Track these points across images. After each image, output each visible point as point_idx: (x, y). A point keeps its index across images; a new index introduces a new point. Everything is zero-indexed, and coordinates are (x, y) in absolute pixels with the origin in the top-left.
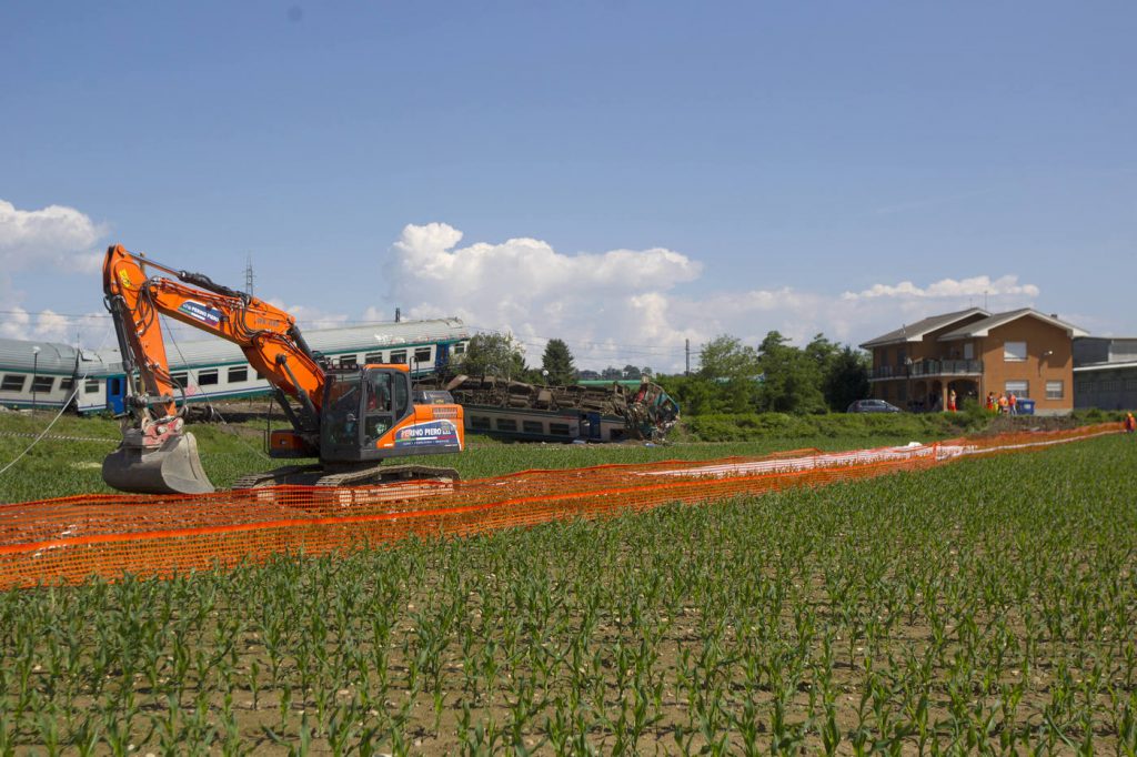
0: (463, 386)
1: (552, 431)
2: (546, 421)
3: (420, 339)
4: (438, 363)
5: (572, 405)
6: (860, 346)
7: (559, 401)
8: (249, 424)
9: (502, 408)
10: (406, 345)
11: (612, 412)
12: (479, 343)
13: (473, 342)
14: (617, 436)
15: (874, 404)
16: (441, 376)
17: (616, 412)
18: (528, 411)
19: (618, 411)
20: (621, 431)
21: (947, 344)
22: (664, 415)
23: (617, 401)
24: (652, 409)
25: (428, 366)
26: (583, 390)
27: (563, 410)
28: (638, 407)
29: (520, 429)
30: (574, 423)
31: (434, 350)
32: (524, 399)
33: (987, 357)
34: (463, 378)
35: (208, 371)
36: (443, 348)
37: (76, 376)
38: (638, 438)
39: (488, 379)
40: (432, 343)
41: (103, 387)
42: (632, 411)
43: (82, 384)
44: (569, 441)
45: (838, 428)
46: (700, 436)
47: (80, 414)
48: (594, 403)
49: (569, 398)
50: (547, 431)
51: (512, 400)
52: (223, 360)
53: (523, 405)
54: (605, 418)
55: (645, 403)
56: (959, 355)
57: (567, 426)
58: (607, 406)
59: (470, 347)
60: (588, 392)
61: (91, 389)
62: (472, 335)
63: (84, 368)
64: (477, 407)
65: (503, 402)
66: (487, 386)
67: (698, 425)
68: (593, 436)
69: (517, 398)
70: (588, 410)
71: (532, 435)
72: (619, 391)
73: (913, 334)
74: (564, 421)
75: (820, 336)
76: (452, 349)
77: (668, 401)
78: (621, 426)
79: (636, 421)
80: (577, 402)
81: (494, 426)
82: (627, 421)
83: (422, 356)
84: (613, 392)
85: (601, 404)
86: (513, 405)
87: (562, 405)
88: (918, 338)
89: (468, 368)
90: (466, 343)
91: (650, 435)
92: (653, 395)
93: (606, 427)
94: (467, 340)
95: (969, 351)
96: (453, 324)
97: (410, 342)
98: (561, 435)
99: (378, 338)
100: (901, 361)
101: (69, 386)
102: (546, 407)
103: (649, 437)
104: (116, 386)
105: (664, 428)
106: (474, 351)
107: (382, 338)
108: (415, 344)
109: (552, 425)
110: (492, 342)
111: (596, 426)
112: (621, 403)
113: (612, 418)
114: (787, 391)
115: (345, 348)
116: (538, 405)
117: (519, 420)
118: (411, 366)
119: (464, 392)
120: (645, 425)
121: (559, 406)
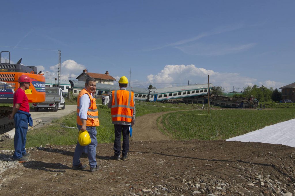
0: (214, 97)
1: (232, 106)
2: (231, 104)
3: (205, 87)
5: (237, 101)
6: (280, 88)
10: (203, 89)
11: (246, 102)
12: (215, 88)
13: (214, 87)
14: (246, 107)
15: (287, 100)
19: (248, 102)
24: (253, 102)
27: (236, 102)
29: (226, 105)
31: (208, 89)
32: (227, 99)
34: (213, 95)
35: (170, 94)
37: (149, 94)
38: (251, 107)
41: (153, 96)
42: (250, 102)
43: (150, 96)
44: (237, 108)
47: (150, 102)
48: (242, 100)
49: (236, 99)
50: (231, 106)
52: (173, 91)
53: (226, 101)
54: (245, 103)
55: (252, 100)
57: (236, 105)
60: (239, 98)
61: (152, 97)
62: (214, 86)
63: (151, 93)
65: (222, 100)
66: (219, 97)
68: (241, 107)
69: (225, 99)
70: (241, 102)
71: (228, 107)
72: (246, 98)
74: (234, 104)
75: (263, 85)
76: (211, 89)
77: (256, 100)
78: (248, 105)
81: (220, 105)
82: (249, 104)
83: (206, 91)
89: (213, 93)
90: (213, 88)
93: (244, 105)
98: (234, 106)
99: (198, 87)
100: (291, 91)
101: (148, 96)
102: (231, 101)
103: (253, 107)
104: (156, 96)
105: (256, 105)
106: (214, 90)
107: (199, 87)
108: (205, 88)
109: (232, 105)
110: (218, 88)
111: (242, 105)
112: (247, 100)
113: (246, 103)
114: (259, 97)
115: (193, 89)
116: (229, 101)
117: (225, 103)
118: (204, 93)
119: (215, 98)
120: (252, 105)
121: (234, 101)
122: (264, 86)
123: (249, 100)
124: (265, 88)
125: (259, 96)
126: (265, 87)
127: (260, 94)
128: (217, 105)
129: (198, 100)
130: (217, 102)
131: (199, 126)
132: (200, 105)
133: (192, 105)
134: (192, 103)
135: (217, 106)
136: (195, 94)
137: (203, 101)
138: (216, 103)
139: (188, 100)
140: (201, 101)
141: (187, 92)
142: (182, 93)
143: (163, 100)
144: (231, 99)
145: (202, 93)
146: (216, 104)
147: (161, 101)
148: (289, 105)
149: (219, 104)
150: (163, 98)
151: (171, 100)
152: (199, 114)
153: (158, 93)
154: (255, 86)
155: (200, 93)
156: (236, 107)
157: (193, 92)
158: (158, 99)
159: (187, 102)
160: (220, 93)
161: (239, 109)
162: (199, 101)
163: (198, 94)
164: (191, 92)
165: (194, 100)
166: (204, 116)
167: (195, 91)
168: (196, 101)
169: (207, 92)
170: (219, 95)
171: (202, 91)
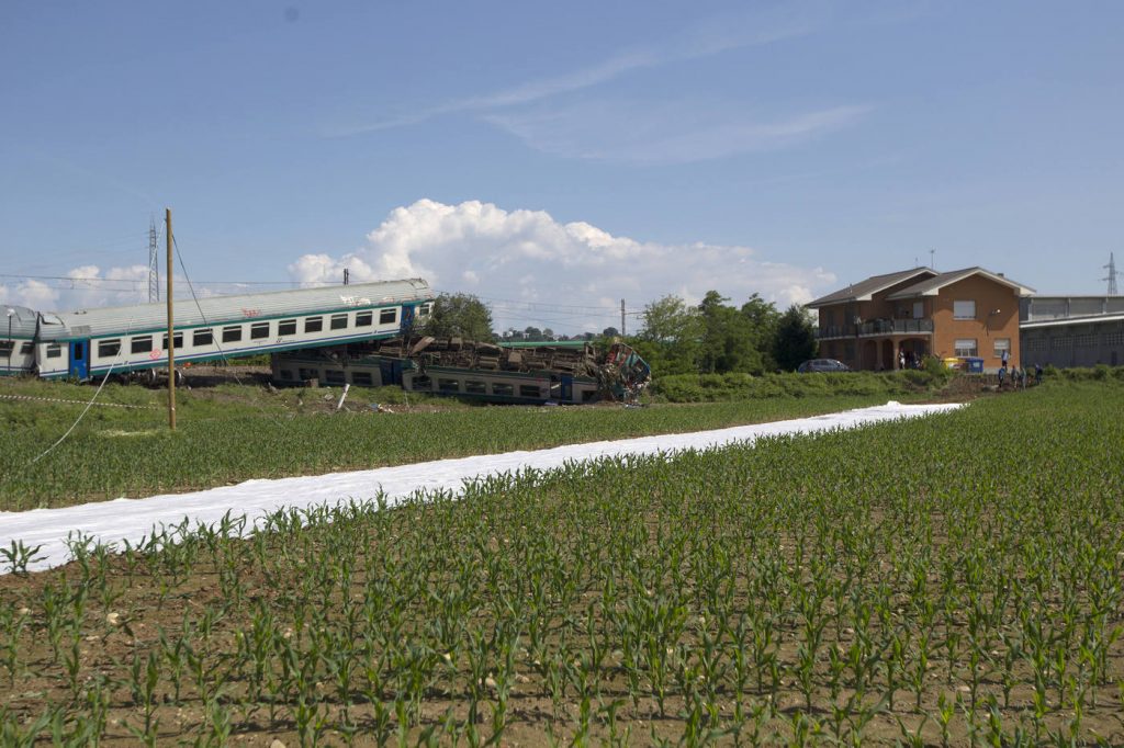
0: (430, 348)
1: (523, 393)
2: (515, 383)
3: (385, 299)
4: (403, 324)
5: (542, 367)
7: (530, 363)
8: (219, 388)
9: (471, 370)
10: (372, 307)
11: (584, 373)
12: (443, 305)
13: (438, 301)
14: (588, 397)
15: (826, 363)
16: (407, 338)
17: (588, 373)
18: (498, 373)
19: (591, 373)
20: (592, 393)
21: (895, 303)
22: (636, 377)
23: (588, 362)
24: (623, 370)
26: (552, 351)
27: (534, 371)
28: (610, 369)
29: (489, 392)
30: (544, 384)
31: (399, 311)
32: (495, 361)
33: (937, 317)
34: (429, 340)
35: (174, 333)
36: (408, 309)
37: (37, 339)
38: (609, 399)
39: (456, 341)
40: (398, 304)
41: (65, 350)
42: (605, 372)
43: (43, 348)
44: (541, 403)
45: (803, 388)
46: (667, 397)
47: (40, 378)
48: (566, 364)
49: (541, 359)
50: (517, 394)
51: (481, 362)
52: (189, 323)
53: (492, 367)
54: (579, 379)
55: (617, 364)
56: (908, 315)
57: (537, 388)
58: (579, 367)
59: (435, 308)
60: (556, 354)
61: (53, 354)
62: (436, 296)
63: (45, 331)
64: (444, 369)
65: (472, 364)
66: (454, 348)
67: (663, 385)
68: (564, 398)
69: (486, 360)
70: (560, 371)
71: (502, 398)
72: (591, 352)
73: (862, 294)
74: (534, 383)
75: (755, 296)
76: (417, 310)
77: (639, 362)
78: (593, 388)
79: (608, 382)
80: (547, 363)
81: (462, 390)
82: (600, 382)
83: (387, 318)
84: (584, 353)
85: (573, 366)
86: (483, 367)
87: (534, 366)
88: (868, 297)
89: (433, 329)
90: (431, 304)
91: (622, 395)
92: (625, 356)
93: (578, 389)
94: (431, 300)
95: (918, 310)
96: (418, 285)
97: (376, 303)
98: (532, 397)
99: (344, 299)
100: (849, 320)
101: (30, 350)
102: (516, 369)
103: (620, 398)
104: (79, 350)
105: (635, 389)
106: (438, 312)
107: (347, 299)
108: (380, 306)
109: (522, 387)
110: (457, 303)
111: (567, 388)
112: (593, 364)
113: (584, 379)
114: (727, 351)
115: (311, 309)
116: (509, 368)
117: (489, 382)
118: (376, 328)
119: (431, 354)
120: (618, 387)
121: (529, 367)
122: (759, 297)
123: (601, 361)
124: (764, 306)
125: (730, 345)
126: (767, 302)
128: (447, 390)
129: (345, 365)
130: (445, 376)
135: (444, 395)
136: (327, 334)
137: (376, 372)
138: (440, 380)
139: (302, 370)
140: (368, 375)
141: (274, 326)
142: (246, 329)
143: (126, 371)
144: (515, 357)
145: (364, 330)
146: (441, 387)
147: (120, 377)
148: (807, 384)
149: (456, 388)
150: (126, 358)
152: (117, 433)
153: (94, 331)
154: (712, 297)
155: (352, 331)
156: (542, 397)
157: (313, 326)
158: (97, 362)
159: (296, 378)
161: (550, 409)
162: (356, 375)
163: (339, 333)
164: (301, 323)
165: (331, 368)
167: (327, 320)
168: (341, 373)
169: (394, 327)
171: (364, 321)
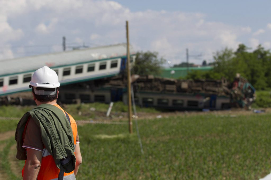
1: (188, 105)
2: (184, 100)
3: (113, 55)
4: (121, 68)
5: (199, 91)
7: (192, 88)
9: (160, 93)
10: (107, 59)
11: (223, 94)
12: (141, 57)
13: (138, 55)
14: (225, 107)
16: (123, 76)
17: (225, 93)
18: (175, 94)
19: (227, 93)
20: (227, 104)
22: (247, 95)
23: (224, 88)
24: (242, 91)
25: (117, 70)
26: (203, 82)
28: (236, 91)
29: (170, 104)
30: (201, 100)
31: (119, 61)
32: (174, 88)
34: (136, 77)
35: (13, 77)
36: (124, 60)
38: (236, 107)
40: (119, 58)
42: (234, 93)
44: (200, 110)
48: (213, 89)
49: (198, 86)
50: (185, 105)
51: (166, 88)
52: (21, 71)
53: (173, 91)
54: (220, 97)
55: (239, 88)
57: (197, 102)
58: (220, 90)
59: (137, 59)
60: (206, 83)
62: (136, 52)
64: (146, 93)
65: (161, 90)
66: (150, 81)
68: (211, 106)
69: (169, 87)
70: (209, 92)
71: (177, 108)
72: (224, 82)
74: (194, 99)
76: (128, 60)
77: (249, 87)
78: (227, 101)
79: (236, 98)
80: (203, 88)
81: (155, 103)
82: (231, 98)
83: (114, 65)
84: (221, 82)
85: (217, 89)
86: (168, 91)
87: (195, 90)
89: (135, 71)
92: (242, 84)
93: (219, 102)
97: (109, 57)
98: (193, 107)
99: (93, 55)
102: (185, 92)
103: (241, 106)
105: (248, 101)
106: (138, 62)
107: (95, 55)
108: (111, 58)
109: (188, 101)
110: (148, 56)
111: (213, 101)
112: (226, 88)
113: (223, 97)
115: (77, 62)
116: (180, 91)
117: (169, 99)
118: (109, 71)
119: (139, 84)
120: (240, 101)
121: (192, 90)
123: (231, 86)
126: (266, 49)
127: (256, 68)
128: (146, 104)
129: (92, 92)
130: (145, 96)
131: (113, 174)
132: (101, 107)
133: (79, 109)
134: (75, 103)
136: (85, 75)
137: (108, 95)
138: (143, 99)
140: (104, 96)
141: (61, 71)
144: (185, 85)
145: (103, 72)
146: (144, 102)
149: (151, 103)
151: (15, 96)
152: (104, 136)
154: (242, 48)
155: (97, 73)
156: (200, 106)
157: (79, 71)
160: (155, 69)
161: (206, 114)
162: (96, 96)
163: (92, 74)
164: (73, 69)
165: (82, 93)
166: (118, 140)
167: (85, 67)
168: (88, 96)
170: (151, 77)
171: (103, 67)
